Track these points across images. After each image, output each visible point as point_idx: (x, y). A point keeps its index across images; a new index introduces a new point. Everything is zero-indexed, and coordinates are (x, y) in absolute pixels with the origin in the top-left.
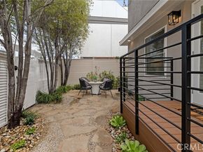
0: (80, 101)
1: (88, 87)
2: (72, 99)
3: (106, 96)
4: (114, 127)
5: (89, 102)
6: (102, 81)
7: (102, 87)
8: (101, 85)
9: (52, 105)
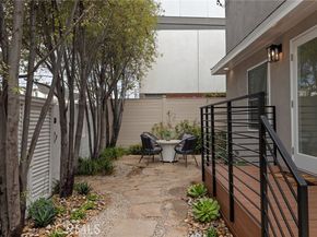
0: (144, 171)
1: (156, 149)
2: (130, 169)
3: (186, 164)
4: (193, 197)
5: (158, 173)
6: (180, 138)
7: (180, 149)
8: (178, 145)
9: (99, 178)
